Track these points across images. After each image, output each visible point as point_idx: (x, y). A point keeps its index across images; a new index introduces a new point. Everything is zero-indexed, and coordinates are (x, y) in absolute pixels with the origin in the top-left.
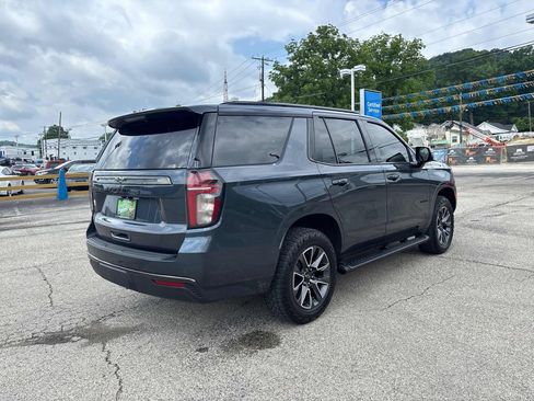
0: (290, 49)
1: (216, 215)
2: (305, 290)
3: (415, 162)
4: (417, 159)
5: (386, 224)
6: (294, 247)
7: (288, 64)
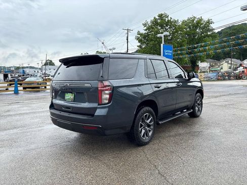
0: (145, 25)
1: (110, 100)
2: (143, 131)
3: (187, 78)
4: (188, 77)
5: (175, 104)
6: (140, 113)
7: (144, 32)
